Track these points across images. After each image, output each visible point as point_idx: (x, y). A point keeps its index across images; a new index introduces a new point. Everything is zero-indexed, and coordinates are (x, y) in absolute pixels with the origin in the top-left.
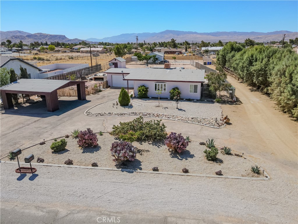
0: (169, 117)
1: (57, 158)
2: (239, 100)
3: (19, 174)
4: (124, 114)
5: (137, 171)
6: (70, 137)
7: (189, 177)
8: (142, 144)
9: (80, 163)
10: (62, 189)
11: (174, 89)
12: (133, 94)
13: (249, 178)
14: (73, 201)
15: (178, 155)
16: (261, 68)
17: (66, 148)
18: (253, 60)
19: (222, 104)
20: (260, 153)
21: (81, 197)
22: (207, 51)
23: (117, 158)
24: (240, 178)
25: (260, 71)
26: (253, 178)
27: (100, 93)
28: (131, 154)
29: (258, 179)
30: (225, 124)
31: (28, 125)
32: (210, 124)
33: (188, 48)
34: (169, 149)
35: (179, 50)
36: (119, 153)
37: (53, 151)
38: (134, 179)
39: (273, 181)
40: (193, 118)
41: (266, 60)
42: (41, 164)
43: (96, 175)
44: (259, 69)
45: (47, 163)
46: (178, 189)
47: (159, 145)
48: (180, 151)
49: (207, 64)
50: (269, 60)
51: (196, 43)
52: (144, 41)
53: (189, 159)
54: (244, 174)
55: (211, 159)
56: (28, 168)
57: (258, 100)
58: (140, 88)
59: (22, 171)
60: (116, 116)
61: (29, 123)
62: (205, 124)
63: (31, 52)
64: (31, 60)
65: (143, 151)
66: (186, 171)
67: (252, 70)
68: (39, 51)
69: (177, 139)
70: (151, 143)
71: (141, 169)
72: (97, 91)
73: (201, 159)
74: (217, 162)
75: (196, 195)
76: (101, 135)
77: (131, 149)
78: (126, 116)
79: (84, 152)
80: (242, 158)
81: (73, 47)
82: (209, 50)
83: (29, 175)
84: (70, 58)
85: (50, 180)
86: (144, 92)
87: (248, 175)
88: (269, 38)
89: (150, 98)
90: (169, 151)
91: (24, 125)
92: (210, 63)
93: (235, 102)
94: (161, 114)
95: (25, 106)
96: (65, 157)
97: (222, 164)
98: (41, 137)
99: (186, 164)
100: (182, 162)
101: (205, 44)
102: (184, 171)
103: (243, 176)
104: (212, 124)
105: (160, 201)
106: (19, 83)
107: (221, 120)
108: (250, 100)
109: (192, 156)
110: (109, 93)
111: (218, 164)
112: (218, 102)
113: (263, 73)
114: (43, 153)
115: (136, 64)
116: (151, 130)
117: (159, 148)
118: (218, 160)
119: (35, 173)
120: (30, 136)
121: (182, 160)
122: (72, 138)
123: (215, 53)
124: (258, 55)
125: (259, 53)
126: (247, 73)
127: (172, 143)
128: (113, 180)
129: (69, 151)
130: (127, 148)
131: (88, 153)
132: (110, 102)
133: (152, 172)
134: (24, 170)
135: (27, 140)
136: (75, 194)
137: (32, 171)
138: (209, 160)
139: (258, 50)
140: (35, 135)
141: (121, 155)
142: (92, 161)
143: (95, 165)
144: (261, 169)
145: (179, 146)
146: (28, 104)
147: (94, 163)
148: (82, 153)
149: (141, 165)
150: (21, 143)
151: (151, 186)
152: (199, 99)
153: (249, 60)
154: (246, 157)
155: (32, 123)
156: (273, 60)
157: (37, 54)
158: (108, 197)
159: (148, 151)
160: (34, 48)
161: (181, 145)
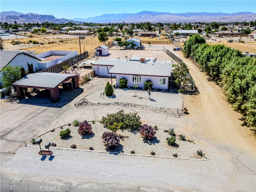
0: (143, 107)
1: (65, 143)
2: (198, 90)
3: (42, 156)
4: (110, 104)
5: (120, 153)
6: (72, 125)
7: (155, 158)
8: (123, 131)
9: (81, 147)
10: (72, 167)
11: (147, 81)
12: (116, 84)
13: (195, 159)
14: (80, 176)
15: (148, 141)
16: (216, 65)
17: (70, 135)
18: (210, 56)
19: (184, 94)
20: (205, 139)
21: (85, 173)
22: (177, 34)
23: (106, 144)
24: (189, 159)
25: (215, 67)
26: (198, 159)
27: (89, 82)
28: (116, 141)
29: (201, 159)
30: (184, 114)
31: (39, 114)
32: (173, 114)
33: (162, 30)
34: (142, 136)
35: (153, 33)
36: (108, 141)
37: (61, 137)
38: (118, 160)
39: (210, 161)
40: (161, 108)
41: (219, 58)
42: (54, 147)
43: (93, 156)
44: (214, 65)
45: (59, 147)
46: (147, 167)
47: (136, 133)
48: (150, 138)
49: (176, 50)
50: (221, 59)
51: (169, 24)
52: (124, 22)
53: (156, 144)
54: (192, 156)
55: (171, 144)
56: (47, 151)
57: (212, 90)
58: (121, 81)
59: (43, 153)
60: (104, 105)
61: (39, 112)
62: (169, 113)
63: (25, 34)
64: (28, 43)
65: (124, 137)
66: (153, 154)
67: (209, 65)
68: (33, 33)
69: (147, 130)
70: (130, 130)
71: (123, 152)
72: (87, 80)
73: (164, 144)
74: (175, 147)
75: (159, 171)
76: (94, 123)
77: (116, 138)
78: (111, 105)
79: (83, 138)
80: (193, 143)
81: (62, 29)
82: (179, 33)
83: (48, 157)
84: (60, 42)
85: (63, 160)
86: (124, 84)
87: (194, 157)
88: (233, 18)
89: (129, 87)
90: (142, 137)
91: (36, 114)
92: (179, 49)
93: (194, 92)
94: (137, 104)
95: (33, 95)
96: (70, 142)
97: (178, 148)
98: (51, 125)
99: (154, 148)
100: (151, 146)
101: (176, 27)
102: (152, 153)
103: (191, 157)
104: (174, 114)
105: (136, 176)
106: (28, 78)
107: (181, 110)
108: (206, 90)
109: (158, 142)
110: (97, 82)
111: (175, 148)
112: (181, 92)
113: (217, 69)
114: (55, 139)
115: (116, 49)
116: (129, 121)
117: (135, 134)
118: (175, 145)
119: (52, 155)
120: (42, 124)
121: (151, 145)
122: (73, 126)
123: (184, 36)
124: (214, 54)
125: (215, 51)
126: (205, 67)
127: (144, 133)
128: (105, 160)
129: (72, 137)
130: (114, 137)
131: (86, 139)
132: (98, 92)
133: (131, 154)
134: (44, 152)
135: (41, 127)
136: (80, 170)
137: (50, 153)
138: (170, 145)
139: (214, 49)
140: (46, 123)
141: (109, 142)
142: (89, 146)
143: (91, 149)
144: (204, 153)
145: (149, 135)
146: (35, 94)
147: (91, 148)
148: (82, 139)
149: (123, 149)
150: (37, 130)
151: (129, 165)
152: (167, 89)
153: (207, 56)
154: (195, 142)
155: (42, 112)
156: (225, 59)
157: (32, 36)
158: (102, 173)
159: (128, 137)
160: (27, 29)
161: (150, 134)
